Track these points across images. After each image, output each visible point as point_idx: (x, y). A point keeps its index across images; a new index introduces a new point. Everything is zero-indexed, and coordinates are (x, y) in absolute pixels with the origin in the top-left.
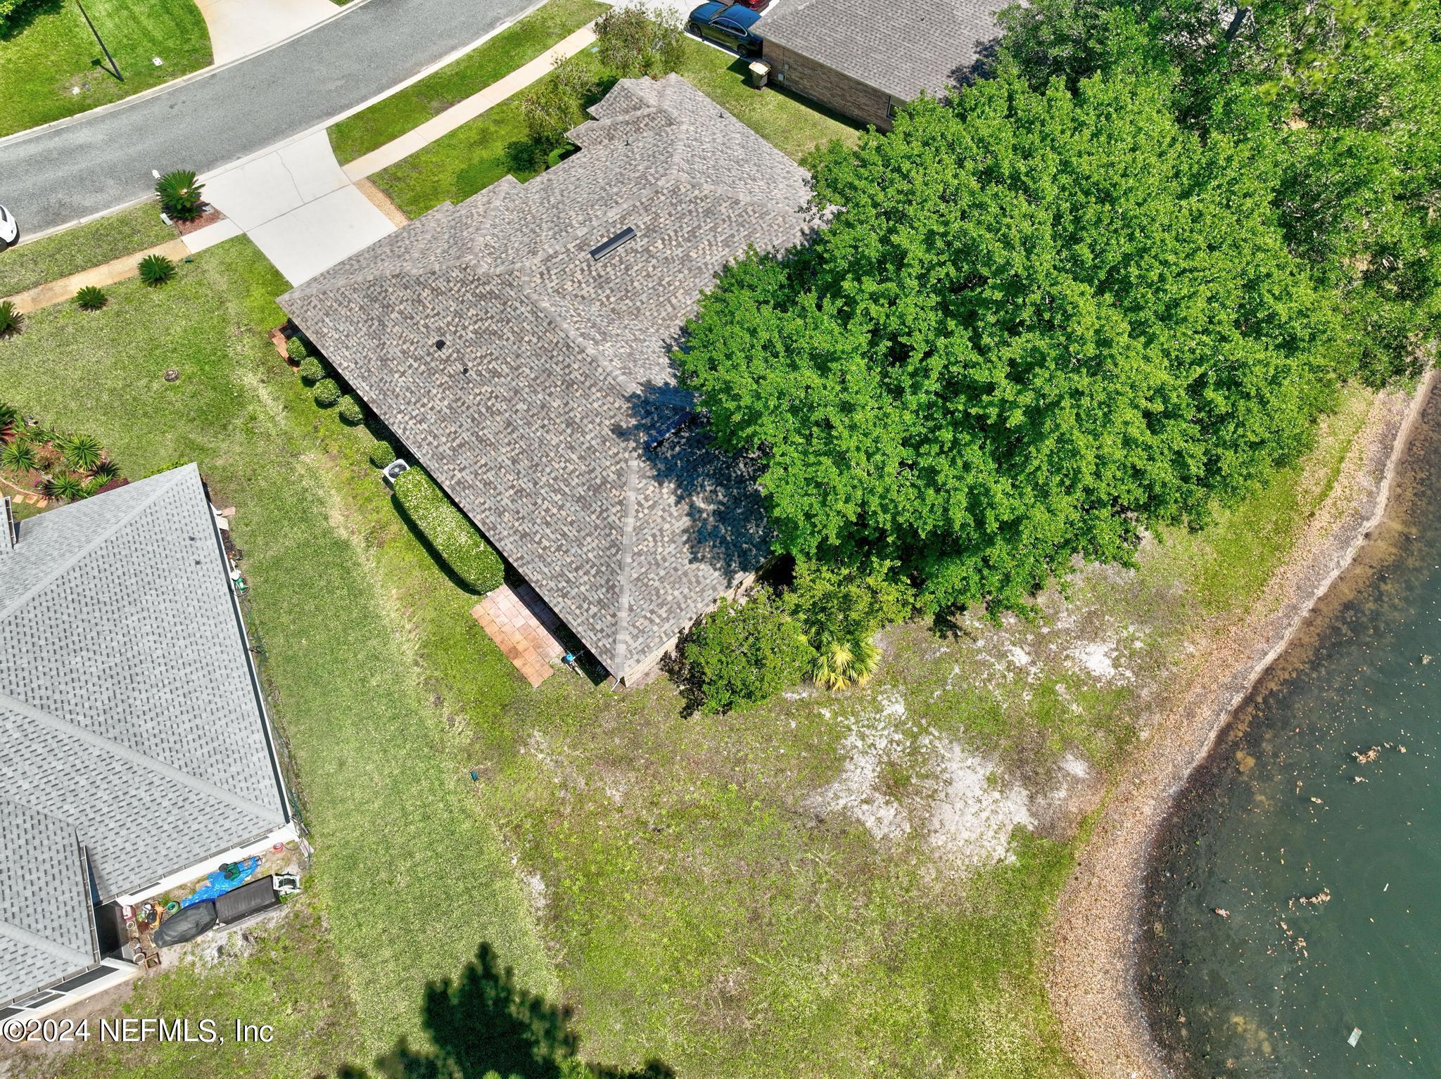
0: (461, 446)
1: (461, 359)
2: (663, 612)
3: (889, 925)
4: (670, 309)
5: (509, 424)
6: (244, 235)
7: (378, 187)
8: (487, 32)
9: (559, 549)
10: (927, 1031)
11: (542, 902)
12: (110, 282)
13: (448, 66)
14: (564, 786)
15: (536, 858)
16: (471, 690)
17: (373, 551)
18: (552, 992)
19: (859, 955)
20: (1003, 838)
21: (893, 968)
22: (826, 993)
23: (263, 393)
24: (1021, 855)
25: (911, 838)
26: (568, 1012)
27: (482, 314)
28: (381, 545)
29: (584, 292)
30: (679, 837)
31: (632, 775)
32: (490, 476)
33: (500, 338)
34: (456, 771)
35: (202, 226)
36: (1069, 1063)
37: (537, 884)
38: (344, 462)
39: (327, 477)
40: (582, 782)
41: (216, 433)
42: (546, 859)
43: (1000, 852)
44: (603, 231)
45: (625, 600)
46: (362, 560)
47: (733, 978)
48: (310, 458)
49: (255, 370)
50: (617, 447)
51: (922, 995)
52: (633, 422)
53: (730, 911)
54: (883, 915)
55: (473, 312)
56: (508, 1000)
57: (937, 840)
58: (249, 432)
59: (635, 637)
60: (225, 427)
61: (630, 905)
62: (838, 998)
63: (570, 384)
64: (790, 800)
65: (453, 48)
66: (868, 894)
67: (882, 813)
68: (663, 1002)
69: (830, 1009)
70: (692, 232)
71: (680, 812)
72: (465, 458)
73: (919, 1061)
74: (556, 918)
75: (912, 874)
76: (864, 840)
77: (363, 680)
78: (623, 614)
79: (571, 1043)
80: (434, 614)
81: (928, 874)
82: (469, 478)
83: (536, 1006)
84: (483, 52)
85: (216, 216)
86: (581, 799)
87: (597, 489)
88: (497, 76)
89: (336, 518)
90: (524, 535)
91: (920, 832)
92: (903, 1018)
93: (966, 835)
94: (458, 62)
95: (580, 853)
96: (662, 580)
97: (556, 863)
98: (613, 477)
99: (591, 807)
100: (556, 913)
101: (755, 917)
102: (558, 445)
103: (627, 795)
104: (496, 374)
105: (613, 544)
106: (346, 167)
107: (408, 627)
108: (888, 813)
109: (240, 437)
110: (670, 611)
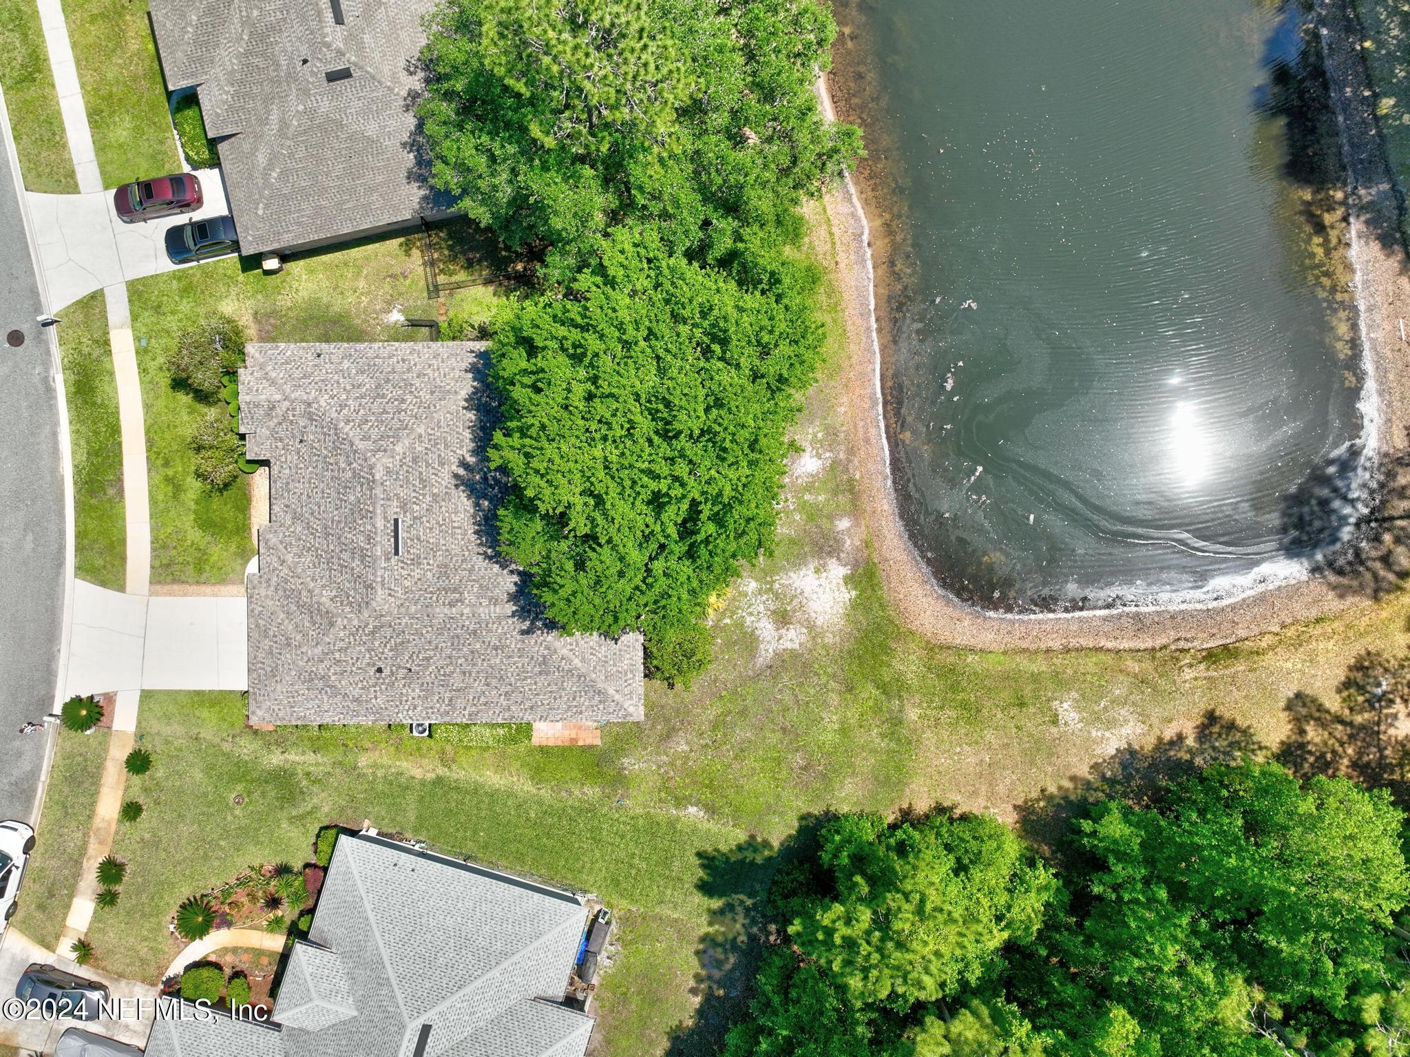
0: (451, 700)
1: (399, 667)
2: (630, 676)
3: (834, 675)
4: (459, 531)
5: (464, 673)
6: (143, 691)
7: (166, 583)
8: (55, 398)
9: (555, 699)
10: (883, 697)
11: (702, 813)
12: (120, 793)
13: (74, 453)
14: (659, 767)
15: (680, 802)
16: (576, 774)
17: (454, 767)
18: (741, 836)
19: (834, 699)
20: (843, 589)
21: (850, 689)
22: (836, 727)
23: (293, 757)
24: (855, 588)
25: (810, 633)
26: (752, 837)
27: (384, 641)
28: (454, 761)
29: (417, 576)
30: (725, 735)
31: (681, 733)
32: (482, 699)
33: (409, 642)
34: (611, 809)
35: (113, 712)
36: (941, 648)
37: (692, 810)
38: (383, 745)
39: (385, 760)
40: (665, 758)
41: (304, 800)
42: (685, 798)
43: (847, 596)
44: (386, 538)
45: (611, 691)
46: (455, 776)
47: (798, 760)
48: (364, 761)
49: (270, 751)
50: (532, 639)
51: (870, 687)
52: (528, 623)
53: (773, 738)
54: (829, 676)
55: (377, 644)
56: (727, 858)
57: (819, 623)
58: (316, 781)
59: (631, 698)
60: (302, 793)
61: (735, 779)
62: (842, 723)
63: (475, 632)
64: (751, 673)
65: (55, 435)
66: (816, 674)
67: (790, 636)
68: (784, 794)
69: (844, 731)
70: (421, 480)
71: (715, 727)
72: (460, 703)
73: (890, 711)
74: (713, 813)
75: (824, 646)
76: (794, 655)
77: (528, 819)
78: (617, 697)
79: (766, 844)
80: (519, 763)
81: (829, 639)
82: (474, 709)
83: (740, 848)
84: (78, 418)
85: (110, 698)
86: (672, 764)
87: (544, 662)
88: (115, 430)
89: (418, 773)
90: (531, 708)
91: (811, 627)
92: (871, 703)
93: (828, 606)
94: (75, 444)
95: (695, 783)
96: (614, 665)
97: (691, 796)
98: (546, 652)
99: (679, 763)
100: (711, 810)
101: (784, 730)
102: (502, 662)
103: (687, 743)
104: (428, 659)
105: (579, 677)
106: (128, 589)
107: (515, 779)
108: (792, 634)
109: (315, 789)
110: (632, 672)
